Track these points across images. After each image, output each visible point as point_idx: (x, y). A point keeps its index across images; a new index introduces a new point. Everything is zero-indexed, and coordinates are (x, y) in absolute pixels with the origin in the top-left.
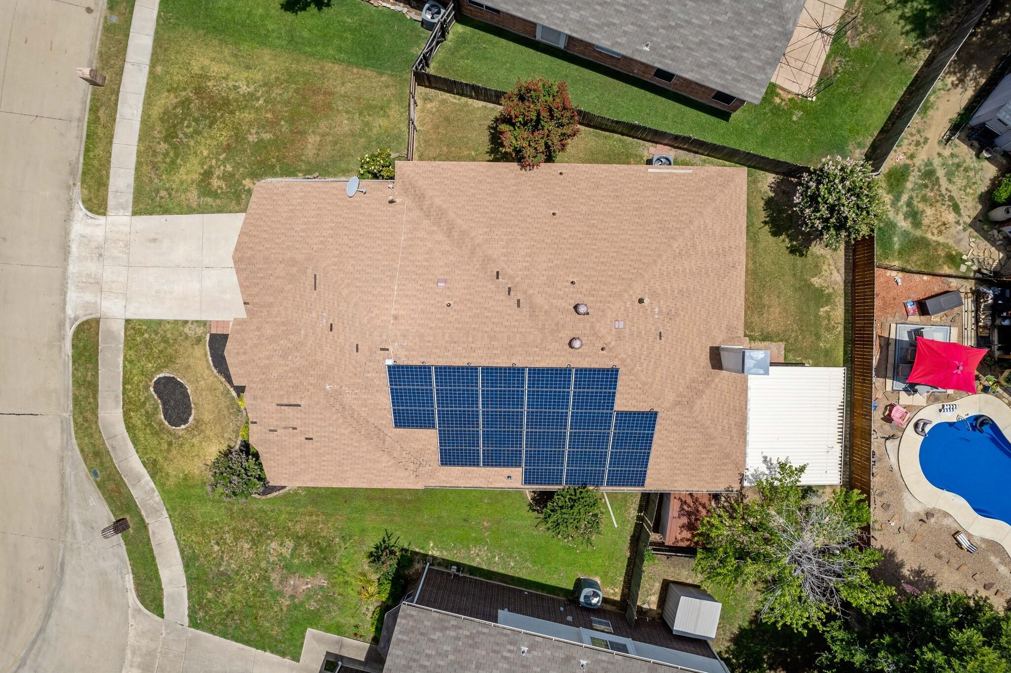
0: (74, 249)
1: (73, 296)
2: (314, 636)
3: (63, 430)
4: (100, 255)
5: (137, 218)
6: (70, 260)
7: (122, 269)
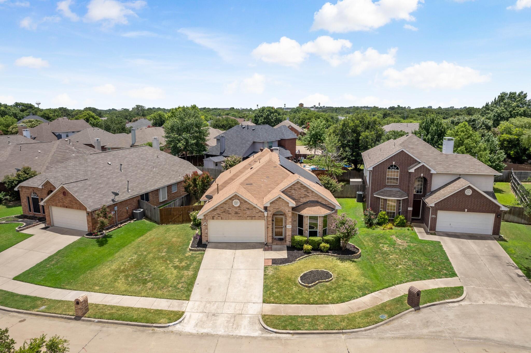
1: (244, 332)
3: (356, 338)
4: (214, 315)
5: (192, 298)
6: (213, 332)
7: (227, 304)
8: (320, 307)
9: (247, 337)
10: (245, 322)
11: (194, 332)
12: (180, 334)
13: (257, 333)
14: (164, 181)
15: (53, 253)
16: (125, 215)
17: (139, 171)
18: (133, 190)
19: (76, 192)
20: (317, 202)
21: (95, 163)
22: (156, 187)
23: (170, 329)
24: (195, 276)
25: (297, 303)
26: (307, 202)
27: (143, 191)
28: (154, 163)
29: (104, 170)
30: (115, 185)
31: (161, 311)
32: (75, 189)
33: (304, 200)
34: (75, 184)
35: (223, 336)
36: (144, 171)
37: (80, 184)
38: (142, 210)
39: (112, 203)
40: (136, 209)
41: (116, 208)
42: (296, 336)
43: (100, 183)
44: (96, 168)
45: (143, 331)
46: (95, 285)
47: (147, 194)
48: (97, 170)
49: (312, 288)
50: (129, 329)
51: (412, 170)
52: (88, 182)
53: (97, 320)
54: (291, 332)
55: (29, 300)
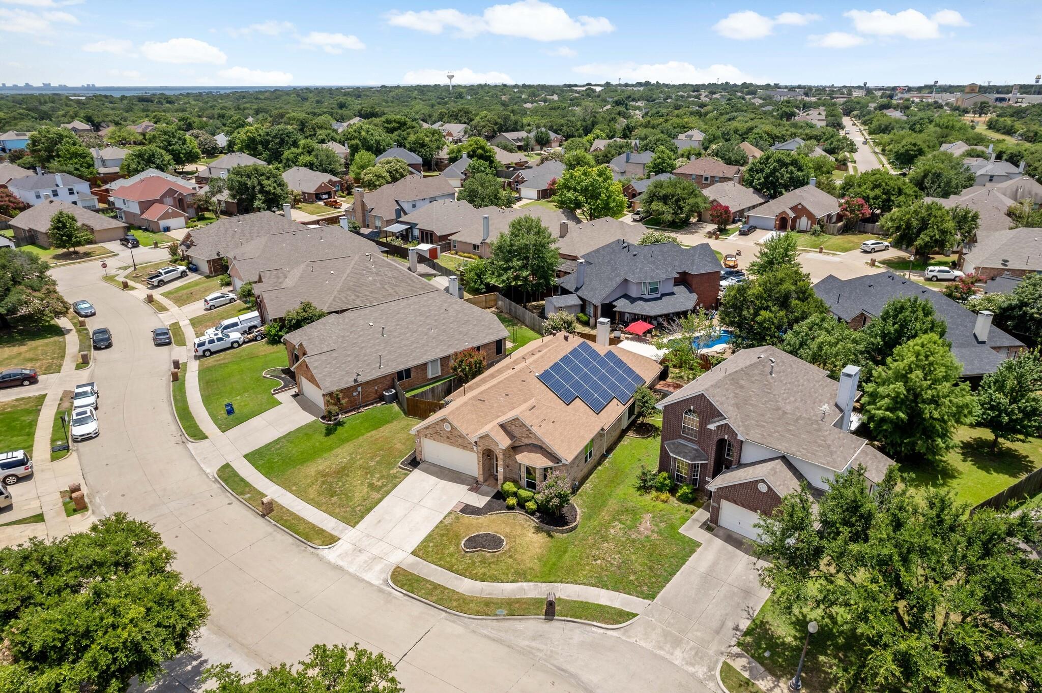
0: (341, 563)
1: (369, 577)
2: (685, 530)
3: (454, 622)
4: (360, 551)
5: (358, 527)
6: (346, 568)
7: (381, 543)
8: (456, 578)
9: (367, 582)
10: (378, 567)
11: (333, 561)
12: (321, 559)
13: (377, 582)
14: (438, 350)
15: (281, 435)
16: (374, 396)
17: (408, 335)
18: (387, 365)
19: (316, 368)
20: (541, 448)
21: (352, 326)
22: (421, 361)
23: (319, 552)
24: (380, 500)
25: (440, 566)
26: (529, 445)
27: (402, 367)
28: (436, 321)
29: (360, 336)
30: (366, 358)
31: (323, 531)
32: (316, 364)
33: (526, 441)
34: (317, 357)
35: (350, 574)
36: (415, 335)
37: (323, 357)
38: (394, 391)
39: (353, 384)
40: (387, 390)
41: (359, 389)
42: (406, 598)
43: (349, 355)
44: (352, 332)
45: (298, 546)
46: (295, 484)
47: (408, 371)
48: (352, 335)
49: (468, 555)
50: (290, 540)
51: (712, 427)
52: (334, 354)
53: (274, 523)
54: (404, 592)
55: (243, 484)
